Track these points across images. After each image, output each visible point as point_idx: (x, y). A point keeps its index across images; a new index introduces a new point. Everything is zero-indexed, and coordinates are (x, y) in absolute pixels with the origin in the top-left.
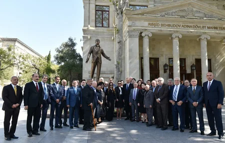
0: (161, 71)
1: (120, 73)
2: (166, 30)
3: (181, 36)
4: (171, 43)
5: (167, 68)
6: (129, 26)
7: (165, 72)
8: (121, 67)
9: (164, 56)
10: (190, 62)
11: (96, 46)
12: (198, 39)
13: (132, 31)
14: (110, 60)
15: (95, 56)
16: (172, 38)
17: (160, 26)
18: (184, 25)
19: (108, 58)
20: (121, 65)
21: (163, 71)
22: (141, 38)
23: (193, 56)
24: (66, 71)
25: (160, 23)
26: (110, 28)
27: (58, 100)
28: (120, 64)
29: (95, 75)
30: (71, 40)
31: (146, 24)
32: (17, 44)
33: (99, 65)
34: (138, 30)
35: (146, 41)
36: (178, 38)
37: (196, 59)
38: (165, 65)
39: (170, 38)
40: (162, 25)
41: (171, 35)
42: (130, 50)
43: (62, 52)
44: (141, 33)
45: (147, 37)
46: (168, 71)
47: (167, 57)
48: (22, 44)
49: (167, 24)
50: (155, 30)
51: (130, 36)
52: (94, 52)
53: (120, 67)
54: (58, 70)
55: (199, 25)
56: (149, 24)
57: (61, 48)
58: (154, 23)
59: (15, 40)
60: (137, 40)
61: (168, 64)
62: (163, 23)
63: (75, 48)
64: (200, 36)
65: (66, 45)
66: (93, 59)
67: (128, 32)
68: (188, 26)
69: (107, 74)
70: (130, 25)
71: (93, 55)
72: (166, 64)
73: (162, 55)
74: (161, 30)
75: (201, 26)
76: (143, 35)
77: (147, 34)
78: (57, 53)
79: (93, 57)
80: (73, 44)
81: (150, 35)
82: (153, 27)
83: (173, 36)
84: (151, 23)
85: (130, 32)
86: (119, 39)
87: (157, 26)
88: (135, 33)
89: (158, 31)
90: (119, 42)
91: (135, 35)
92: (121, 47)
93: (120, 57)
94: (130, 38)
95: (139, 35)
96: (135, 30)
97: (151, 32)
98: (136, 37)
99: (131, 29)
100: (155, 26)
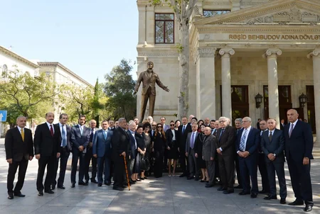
0: (252, 106)
1: (185, 108)
2: (257, 44)
3: (280, 53)
4: (265, 63)
5: (260, 101)
6: (199, 41)
7: (258, 105)
8: (187, 99)
9: (256, 82)
10: (297, 90)
11: (148, 71)
12: (308, 56)
13: (204, 48)
14: (167, 91)
15: (146, 85)
16: (266, 56)
17: (247, 38)
18: (284, 35)
19: (164, 88)
20: (187, 97)
21: (254, 105)
22: (218, 57)
23: (302, 81)
26: (176, 45)
27: (81, 147)
28: (185, 96)
30: (124, 62)
31: (226, 36)
32: (58, 69)
33: (151, 97)
34: (213, 46)
35: (226, 62)
36: (275, 56)
37: (307, 86)
38: (258, 97)
39: (263, 56)
40: (250, 37)
41: (265, 51)
43: (113, 79)
44: (218, 50)
45: (227, 56)
46: (262, 105)
47: (261, 84)
48: (65, 70)
49: (258, 35)
50: (239, 44)
51: (202, 56)
52: (145, 80)
53: (185, 99)
54: (107, 105)
55: (309, 35)
56: (231, 36)
57: (112, 74)
58: (237, 34)
59: (55, 65)
60: (212, 60)
61: (262, 94)
62: (252, 35)
63: (130, 73)
64: (311, 51)
65: (119, 70)
66: (144, 90)
67: (199, 49)
68: (291, 37)
69: (171, 110)
70: (202, 39)
71: (144, 85)
72: (259, 95)
73: (253, 82)
74: (249, 45)
75: (314, 35)
76: (221, 52)
77: (227, 50)
78: (108, 81)
79: (144, 87)
80: (128, 69)
81: (232, 53)
82: (236, 41)
83: (268, 53)
84: (233, 34)
85: (202, 49)
86: (183, 60)
87: (243, 39)
88: (209, 50)
89: (244, 46)
90: (184, 65)
91: (209, 53)
92: (186, 71)
93: (185, 86)
94: (202, 58)
95: (215, 53)
96: (209, 45)
97: (233, 49)
98: (211, 57)
99: (202, 45)
100: (239, 39)
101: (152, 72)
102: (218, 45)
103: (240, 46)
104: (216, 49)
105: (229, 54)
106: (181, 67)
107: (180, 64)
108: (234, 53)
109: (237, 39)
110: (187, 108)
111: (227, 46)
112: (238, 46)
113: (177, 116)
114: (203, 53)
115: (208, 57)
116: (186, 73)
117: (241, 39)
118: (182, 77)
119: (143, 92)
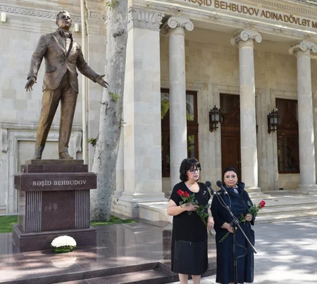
0: (203, 127)
2: (226, 17)
3: (259, 40)
5: (217, 118)
7: (212, 127)
9: (210, 87)
10: (265, 105)
11: (61, 34)
12: (291, 51)
13: (142, 10)
15: (59, 66)
17: (213, 6)
18: (265, 10)
19: (96, 78)
20: (121, 103)
33: (69, 98)
35: (178, 43)
37: (277, 99)
38: (213, 112)
39: (233, 41)
40: (218, 4)
41: (236, 34)
42: (137, 64)
45: (180, 31)
49: (229, 2)
51: (138, 24)
55: (296, 17)
60: (155, 36)
64: (297, 42)
66: (50, 77)
67: (133, 10)
68: (274, 16)
72: (215, 109)
73: (205, 85)
74: (215, 18)
75: (301, 18)
76: (171, 23)
77: (182, 21)
81: (190, 27)
83: (243, 36)
85: (138, 11)
86: (118, 24)
87: (205, 6)
88: (151, 15)
89: (208, 18)
90: (118, 35)
91: (150, 21)
92: (122, 48)
93: (120, 81)
94: (137, 30)
95: (161, 23)
96: (150, 6)
97: (191, 20)
98: (154, 29)
99: (139, 4)
100: (200, 4)
101: (70, 37)
102: (166, 9)
103: (202, 16)
104: (163, 16)
105: (184, 28)
106: (112, 38)
107: (109, 33)
108: (193, 28)
109: (197, 4)
110: (120, 128)
111: (180, 12)
112: (199, 16)
113: (97, 143)
114: (140, 19)
115: (150, 29)
116: (121, 53)
117: (203, 5)
118: (114, 60)
119: (48, 83)
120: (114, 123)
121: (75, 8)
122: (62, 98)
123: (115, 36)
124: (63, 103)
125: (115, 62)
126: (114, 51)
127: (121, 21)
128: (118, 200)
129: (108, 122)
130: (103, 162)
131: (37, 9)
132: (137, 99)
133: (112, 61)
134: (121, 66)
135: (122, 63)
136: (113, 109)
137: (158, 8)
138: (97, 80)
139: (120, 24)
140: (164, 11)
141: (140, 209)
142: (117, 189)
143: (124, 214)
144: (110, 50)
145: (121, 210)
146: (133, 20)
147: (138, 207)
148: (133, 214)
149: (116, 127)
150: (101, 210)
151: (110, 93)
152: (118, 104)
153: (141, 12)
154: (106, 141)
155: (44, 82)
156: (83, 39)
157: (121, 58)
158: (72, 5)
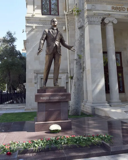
8: (83, 62)
11: (53, 29)
15: (52, 43)
17: (126, 11)
22: (103, 24)
24: (3, 71)
25: (126, 7)
26: (60, 16)
28: (82, 58)
29: (51, 75)
30: (9, 34)
31: (109, 7)
35: (110, 29)
42: (91, 41)
45: (111, 24)
51: (90, 23)
56: (113, 8)
58: (118, 7)
60: (99, 28)
63: (15, 43)
65: (4, 41)
67: (88, 17)
70: (89, 9)
71: (48, 43)
73: (125, 49)
76: (106, 21)
77: (111, 19)
80: (13, 40)
81: (115, 22)
82: (118, 12)
84: (115, 6)
85: (90, 17)
86: (80, 23)
87: (122, 11)
88: (96, 18)
89: (124, 16)
90: (80, 28)
91: (96, 21)
92: (83, 34)
93: (82, 49)
94: (90, 25)
95: (101, 21)
96: (95, 14)
97: (115, 18)
98: (98, 24)
99: (90, 14)
100: (120, 11)
101: (57, 30)
102: (103, 15)
103: (121, 16)
104: (102, 18)
105: (113, 22)
106: (78, 30)
107: (77, 27)
108: (117, 22)
109: (118, 11)
110: (83, 71)
111: (110, 16)
112: (120, 16)
113: (73, 78)
114: (91, 21)
115: (96, 24)
116: (82, 36)
117: (121, 11)
118: (79, 39)
119: (47, 51)
120: (81, 69)
121: (63, 20)
122: (54, 57)
123: (79, 28)
124: (54, 60)
125: (80, 40)
126: (79, 36)
127: (82, 22)
128: (85, 105)
129: (78, 68)
130: (76, 87)
131: (48, 22)
132: (92, 57)
133: (78, 40)
134: (83, 42)
135: (83, 41)
136: (80, 62)
137: (99, 15)
138: (70, 48)
139: (81, 23)
140: (102, 16)
141: (95, 109)
142: (85, 99)
143: (88, 111)
144: (77, 35)
145: (87, 110)
146: (88, 21)
147: (94, 108)
148: (92, 111)
149: (81, 71)
150: (76, 110)
151: (78, 55)
152: (82, 60)
153: (91, 17)
154: (77, 77)
155: (46, 51)
156: (67, 33)
157: (83, 38)
158: (62, 19)
